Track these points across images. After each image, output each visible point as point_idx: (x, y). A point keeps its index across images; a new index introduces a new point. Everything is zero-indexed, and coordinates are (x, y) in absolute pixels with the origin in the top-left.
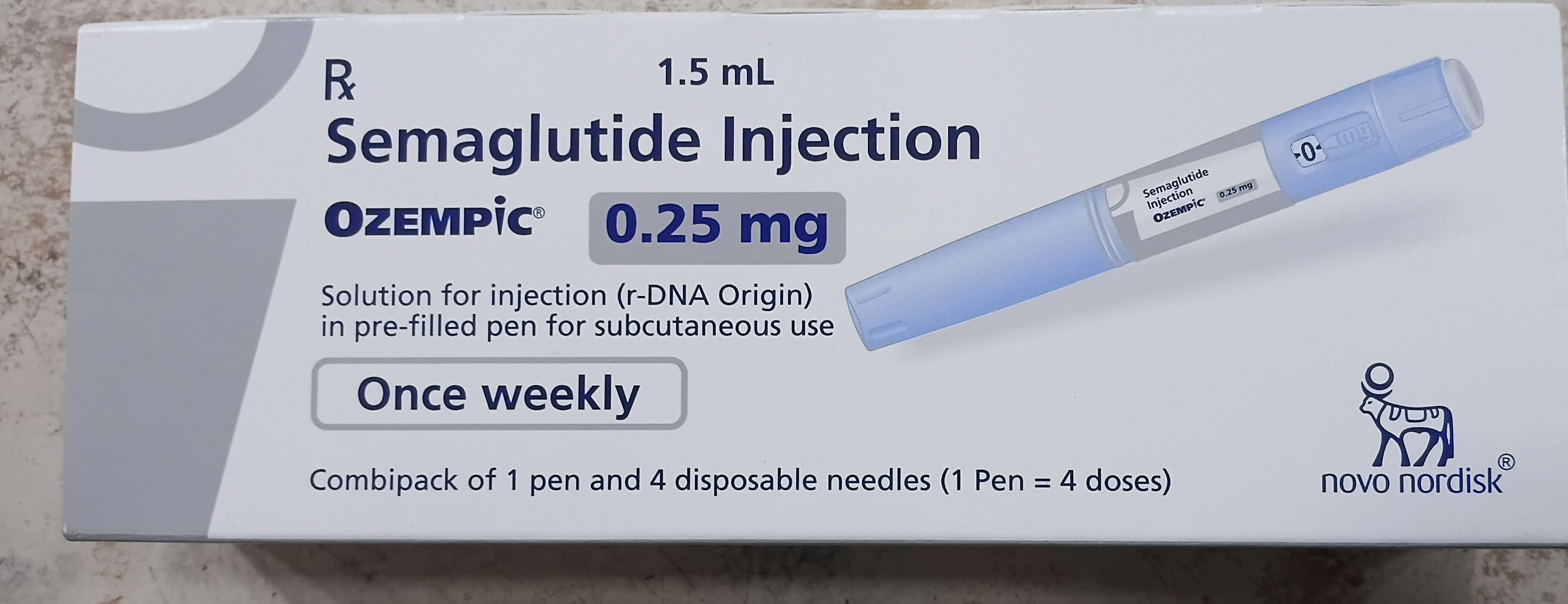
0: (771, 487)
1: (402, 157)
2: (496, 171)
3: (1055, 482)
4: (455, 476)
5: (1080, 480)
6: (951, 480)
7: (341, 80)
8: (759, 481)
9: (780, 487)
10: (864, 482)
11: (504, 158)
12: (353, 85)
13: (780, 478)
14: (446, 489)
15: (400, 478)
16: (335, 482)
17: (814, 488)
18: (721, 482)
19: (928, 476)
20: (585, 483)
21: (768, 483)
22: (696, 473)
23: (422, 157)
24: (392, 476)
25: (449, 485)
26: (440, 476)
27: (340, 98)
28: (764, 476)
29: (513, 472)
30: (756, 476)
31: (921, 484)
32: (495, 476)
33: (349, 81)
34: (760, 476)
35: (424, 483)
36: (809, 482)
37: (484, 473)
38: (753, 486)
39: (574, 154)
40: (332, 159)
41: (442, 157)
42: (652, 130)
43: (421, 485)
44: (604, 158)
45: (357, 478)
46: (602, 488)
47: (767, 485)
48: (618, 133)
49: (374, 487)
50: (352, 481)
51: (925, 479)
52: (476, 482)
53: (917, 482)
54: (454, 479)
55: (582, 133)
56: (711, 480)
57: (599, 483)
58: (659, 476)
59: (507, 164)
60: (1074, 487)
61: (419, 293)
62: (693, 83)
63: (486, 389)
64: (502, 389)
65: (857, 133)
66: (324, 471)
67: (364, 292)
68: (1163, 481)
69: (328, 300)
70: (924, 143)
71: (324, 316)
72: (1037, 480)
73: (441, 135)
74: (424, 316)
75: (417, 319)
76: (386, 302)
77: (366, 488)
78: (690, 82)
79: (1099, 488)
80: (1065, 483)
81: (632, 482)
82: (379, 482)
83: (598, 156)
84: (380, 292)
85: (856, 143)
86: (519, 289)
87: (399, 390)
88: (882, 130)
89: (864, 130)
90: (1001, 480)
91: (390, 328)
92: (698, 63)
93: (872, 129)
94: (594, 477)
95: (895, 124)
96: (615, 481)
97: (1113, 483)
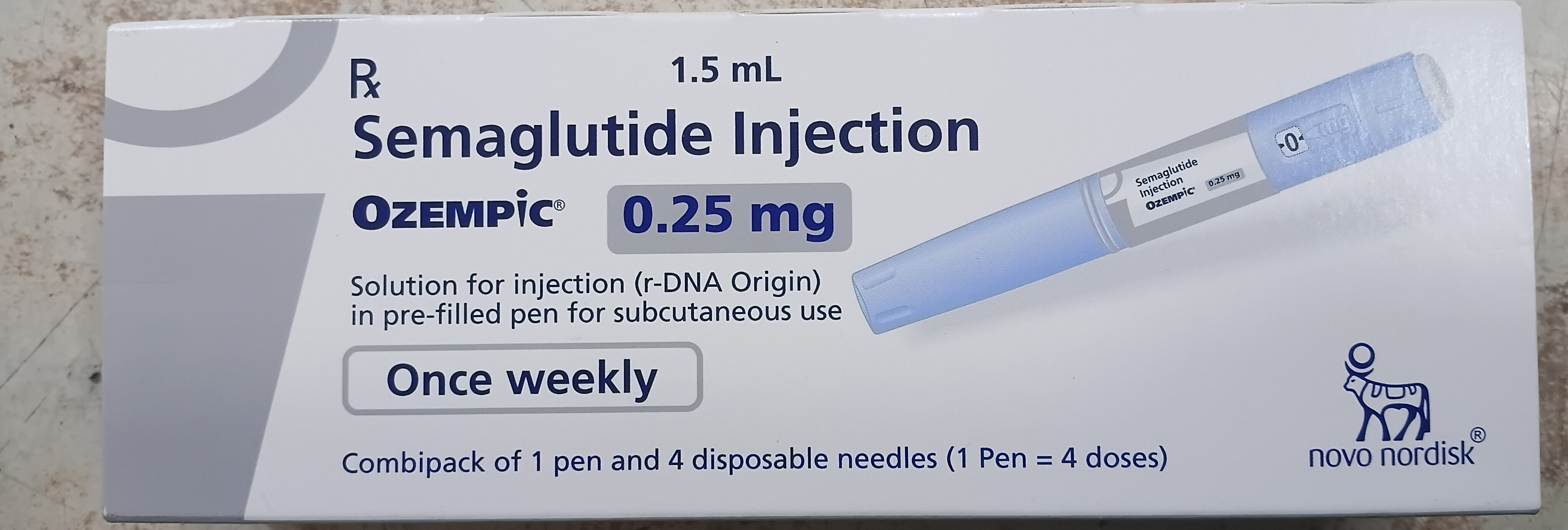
0: (784, 466)
1: (427, 153)
2: (518, 166)
3: (1057, 459)
4: (482, 458)
5: (1080, 457)
6: (956, 458)
7: (366, 78)
8: (772, 459)
9: (793, 466)
10: (873, 460)
11: (525, 153)
12: (378, 84)
13: (792, 457)
14: (474, 470)
15: (429, 461)
16: (367, 466)
17: (825, 467)
18: (736, 462)
19: (934, 454)
20: (607, 463)
21: (782, 462)
22: (713, 453)
23: (447, 153)
24: (421, 459)
25: (476, 467)
26: (468, 458)
27: (366, 96)
28: (777, 456)
29: (537, 454)
30: (770, 455)
31: (927, 462)
32: (520, 458)
33: (374, 80)
34: (773, 455)
35: (452, 465)
36: (820, 461)
37: (510, 455)
38: (767, 465)
39: (592, 149)
40: (359, 155)
41: (466, 153)
42: (667, 126)
43: (450, 468)
44: (621, 153)
45: (388, 462)
46: (622, 468)
47: (780, 464)
48: (634, 129)
49: (404, 470)
50: (383, 463)
51: (932, 457)
52: (502, 464)
53: (923, 460)
54: (481, 461)
55: (599, 128)
56: (727, 460)
57: (619, 464)
58: (677, 456)
59: (528, 159)
60: (1075, 464)
61: (445, 283)
62: (704, 80)
63: (510, 374)
64: (526, 375)
65: (861, 127)
66: (356, 455)
67: (392, 282)
68: (1160, 458)
69: (357, 291)
70: (925, 136)
71: (354, 306)
72: (1039, 457)
73: (464, 131)
74: (450, 305)
75: (443, 308)
76: (413, 292)
77: (397, 471)
78: (702, 79)
79: (1099, 465)
80: (1066, 460)
81: (652, 462)
82: (409, 465)
83: (614, 150)
84: (407, 282)
85: (860, 136)
86: (541, 278)
87: (427, 377)
88: (885, 124)
89: (868, 124)
90: (1005, 458)
91: (417, 316)
92: (709, 61)
93: (876, 123)
94: (615, 457)
95: (897, 118)
96: (635, 461)
97: (1112, 460)
